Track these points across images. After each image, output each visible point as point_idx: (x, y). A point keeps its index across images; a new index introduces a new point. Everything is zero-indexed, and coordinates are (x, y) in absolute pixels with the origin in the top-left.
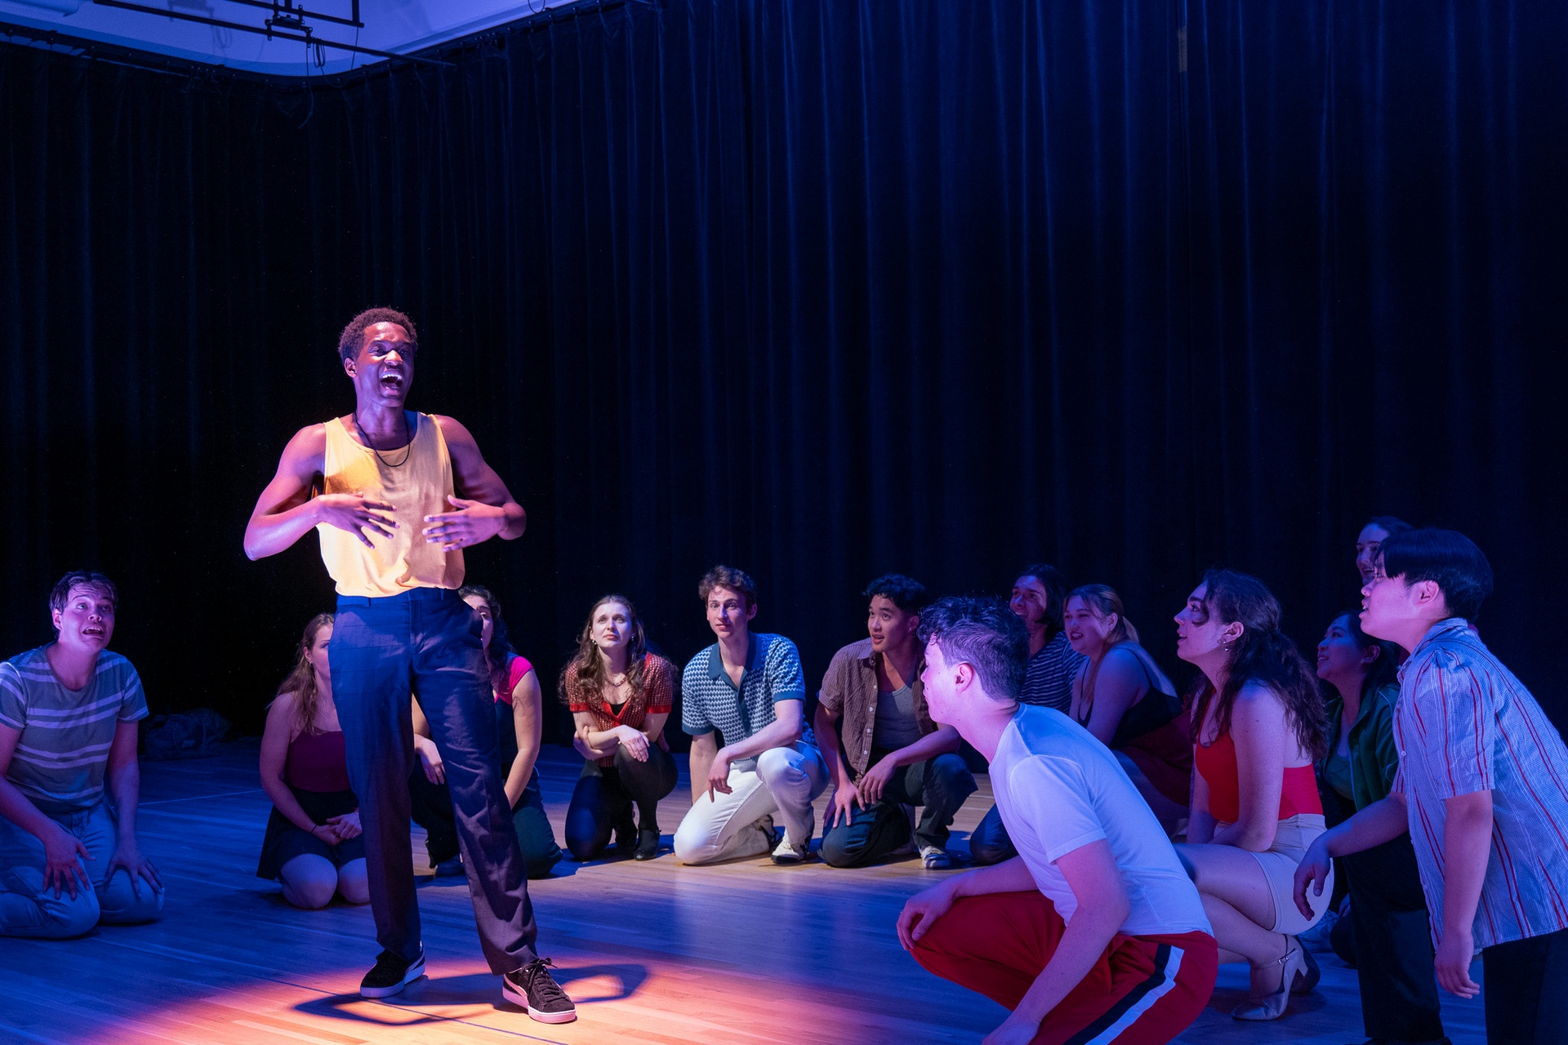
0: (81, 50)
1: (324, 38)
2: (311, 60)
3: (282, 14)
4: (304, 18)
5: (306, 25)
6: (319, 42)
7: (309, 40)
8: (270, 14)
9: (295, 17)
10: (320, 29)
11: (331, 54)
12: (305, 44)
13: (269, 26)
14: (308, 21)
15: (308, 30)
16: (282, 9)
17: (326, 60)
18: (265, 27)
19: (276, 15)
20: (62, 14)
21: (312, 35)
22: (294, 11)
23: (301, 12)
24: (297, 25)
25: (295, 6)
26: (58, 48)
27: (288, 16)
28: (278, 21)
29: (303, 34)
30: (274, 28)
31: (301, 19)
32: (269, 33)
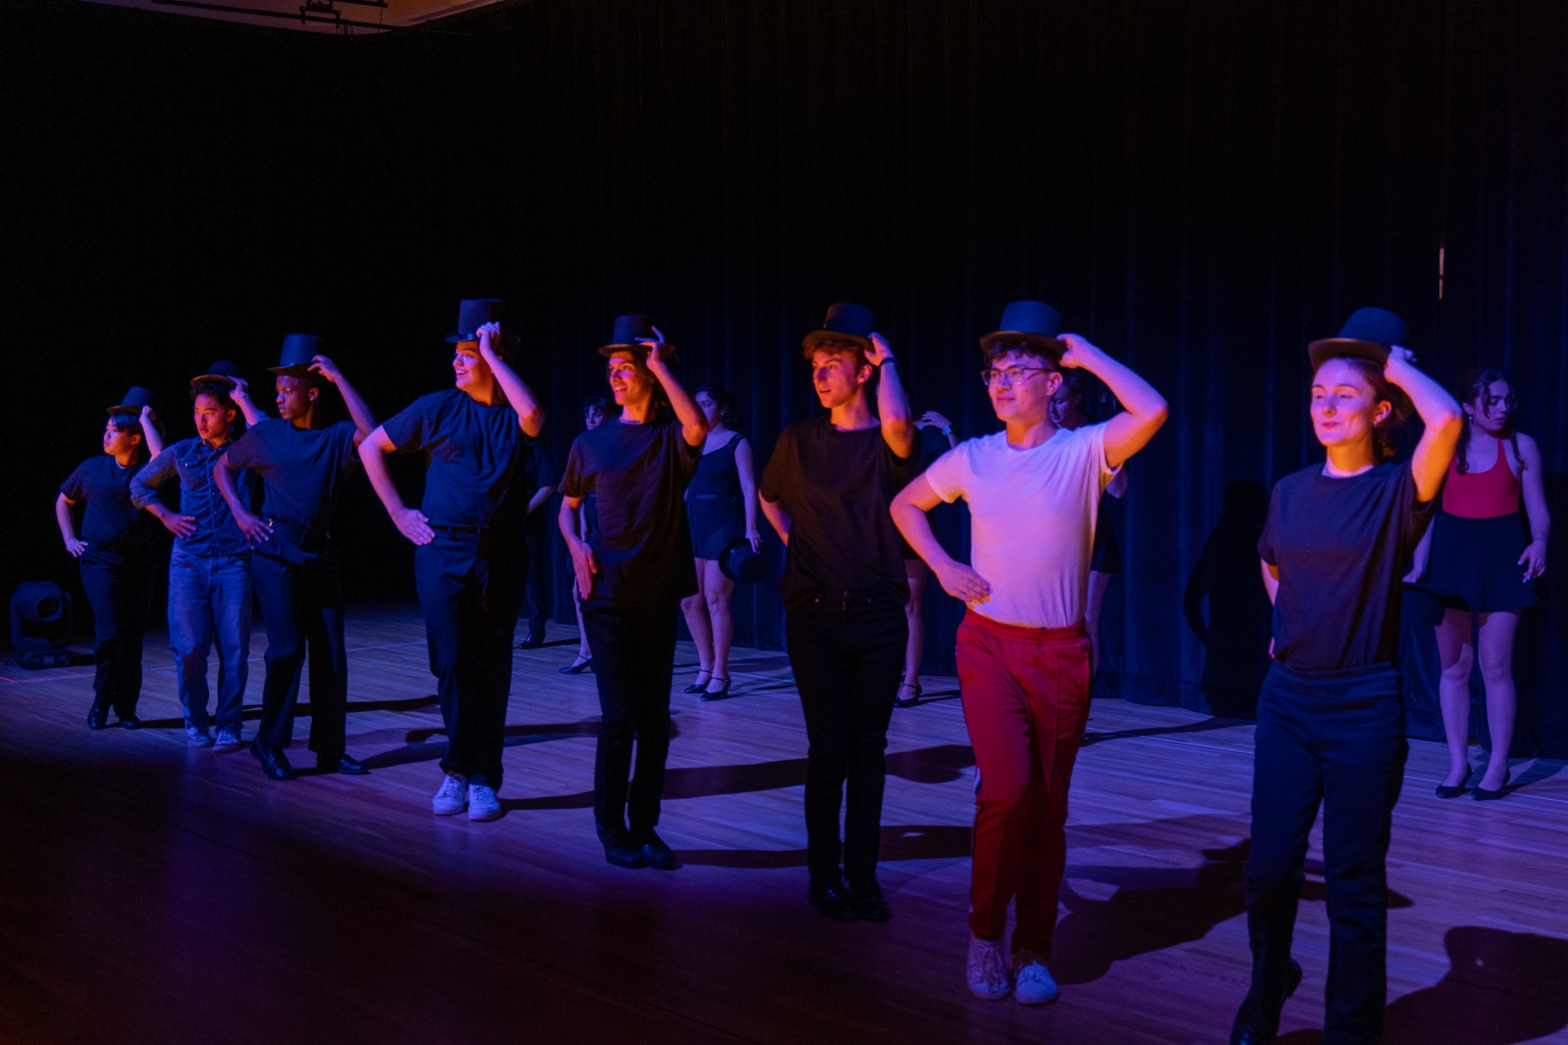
1: (352, 19)
5: (336, 9)
6: (348, 23)
7: (338, 21)
10: (349, 12)
12: (333, 24)
15: (337, 13)
18: (299, 13)
21: (342, 17)
24: (328, 9)
29: (333, 16)
30: (308, 13)
32: (303, 18)
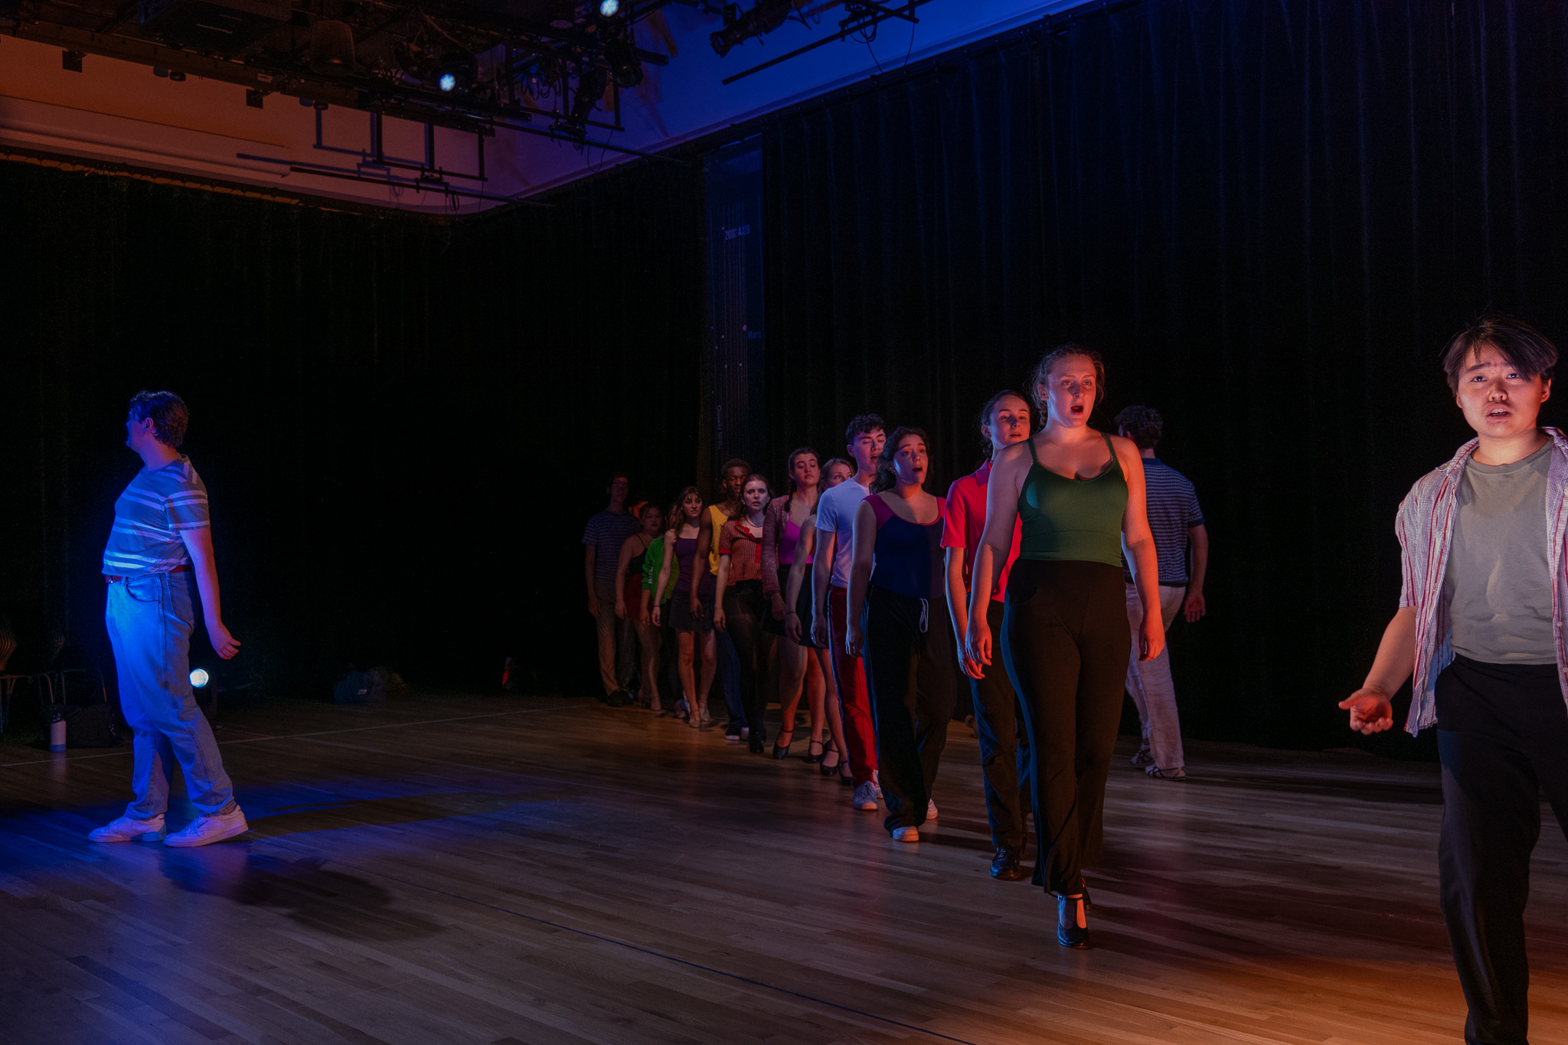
0: (297, 201)
1: (458, 189)
2: (448, 204)
4: (443, 176)
5: (445, 181)
6: (455, 194)
7: (447, 191)
9: (437, 175)
10: (454, 183)
11: (463, 201)
12: (444, 195)
13: (418, 184)
14: (446, 179)
15: (446, 185)
17: (461, 204)
20: (280, 176)
21: (449, 188)
22: (437, 172)
23: (441, 172)
24: (439, 181)
25: (437, 168)
26: (279, 199)
27: (432, 175)
29: (444, 188)
30: (421, 185)
31: (441, 176)
32: (418, 188)
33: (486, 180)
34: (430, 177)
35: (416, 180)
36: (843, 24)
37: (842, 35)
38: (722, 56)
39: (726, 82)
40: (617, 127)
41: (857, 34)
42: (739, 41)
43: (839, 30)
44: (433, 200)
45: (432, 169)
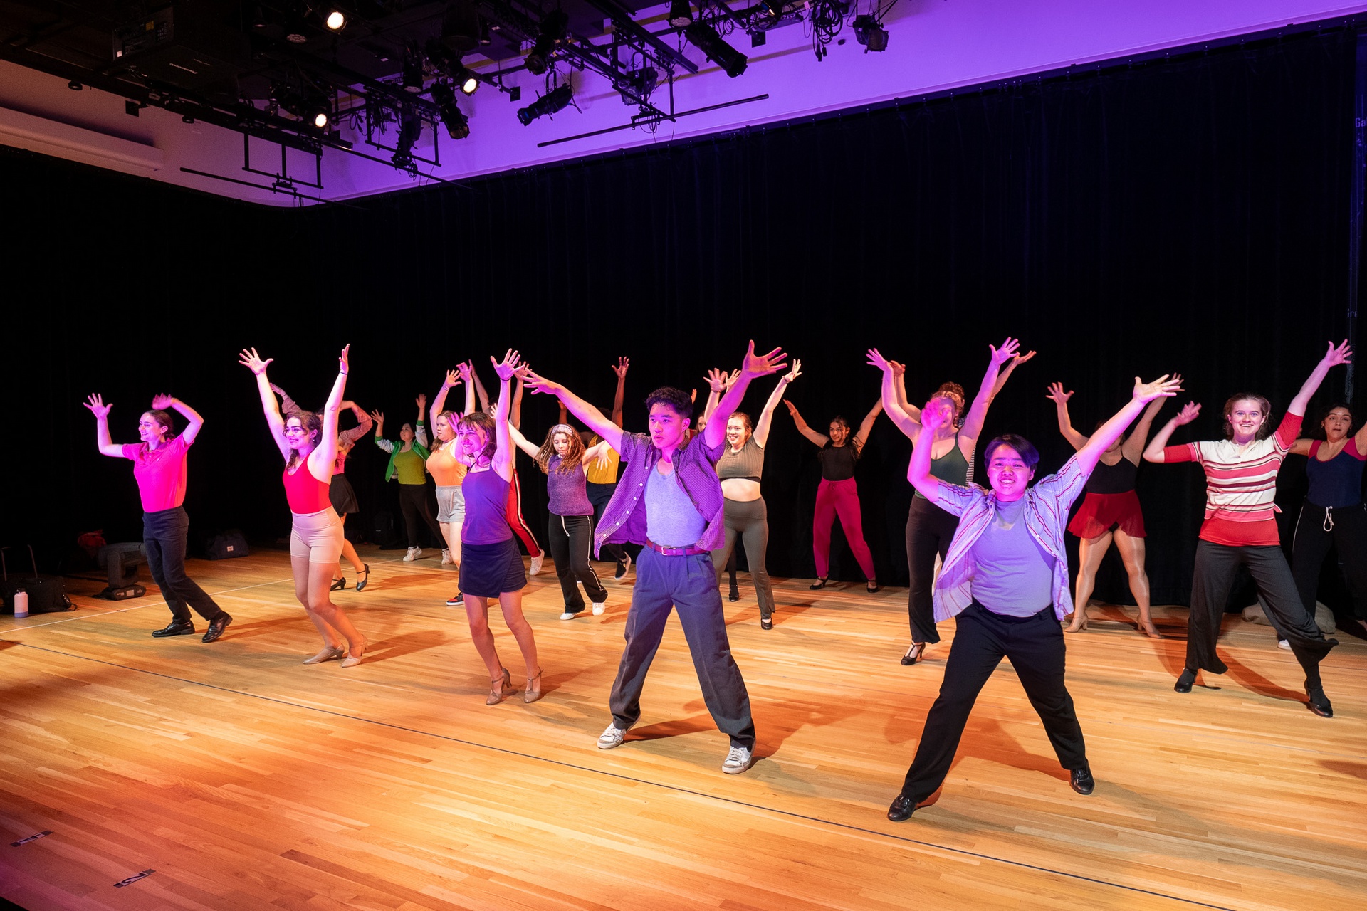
1: (303, 194)
3: (281, 180)
4: (293, 183)
5: (294, 186)
6: (301, 196)
7: (295, 194)
8: (275, 180)
9: (288, 182)
10: (301, 189)
12: (293, 197)
13: (275, 187)
14: (295, 185)
15: (294, 189)
16: (281, 178)
18: (273, 187)
19: (278, 181)
21: (297, 192)
22: (288, 179)
23: (291, 180)
24: (289, 186)
25: (288, 177)
27: (285, 182)
28: (279, 184)
29: (293, 192)
30: (277, 188)
31: (291, 184)
32: (275, 190)
33: (322, 188)
34: (283, 183)
35: (273, 184)
36: (634, 118)
37: (633, 125)
38: (525, 125)
39: (540, 145)
40: (437, 163)
41: (646, 127)
42: (537, 116)
43: (631, 122)
44: (284, 200)
45: (284, 177)
